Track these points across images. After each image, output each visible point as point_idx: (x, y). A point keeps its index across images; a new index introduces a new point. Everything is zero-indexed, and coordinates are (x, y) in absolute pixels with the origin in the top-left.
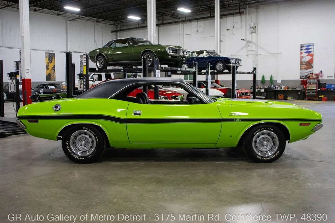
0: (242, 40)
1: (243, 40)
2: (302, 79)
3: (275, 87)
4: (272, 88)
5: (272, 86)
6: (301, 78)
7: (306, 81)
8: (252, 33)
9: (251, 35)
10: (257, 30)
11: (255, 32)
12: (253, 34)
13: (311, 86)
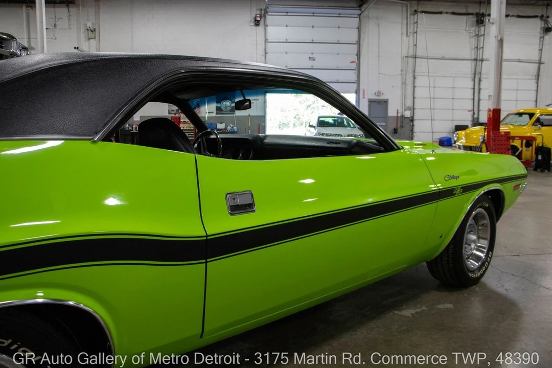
0: (75, 48)
1: (78, 48)
2: (173, 115)
3: (132, 128)
4: (127, 129)
5: (127, 126)
6: (169, 113)
7: (180, 118)
8: (89, 39)
9: (87, 43)
10: (97, 36)
11: (95, 38)
12: (91, 40)
13: (187, 125)
